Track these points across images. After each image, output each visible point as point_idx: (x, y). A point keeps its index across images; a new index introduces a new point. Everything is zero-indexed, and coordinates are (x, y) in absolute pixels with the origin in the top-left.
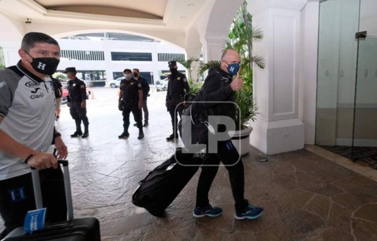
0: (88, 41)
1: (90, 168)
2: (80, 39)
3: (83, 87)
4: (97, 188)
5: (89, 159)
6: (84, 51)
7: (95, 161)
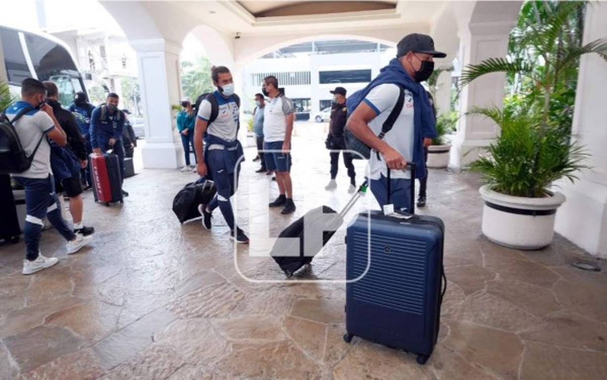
2: (286, 57)
6: (289, 73)
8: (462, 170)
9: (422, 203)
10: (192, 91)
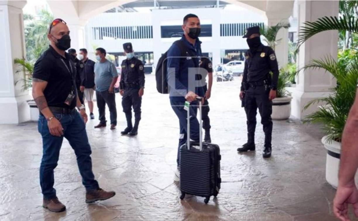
0: (135, 13)
1: (141, 176)
2: (127, 11)
3: (141, 68)
4: (151, 204)
5: (140, 165)
6: (131, 27)
7: (148, 168)
8: (304, 122)
9: (268, 154)
10: (32, 44)
